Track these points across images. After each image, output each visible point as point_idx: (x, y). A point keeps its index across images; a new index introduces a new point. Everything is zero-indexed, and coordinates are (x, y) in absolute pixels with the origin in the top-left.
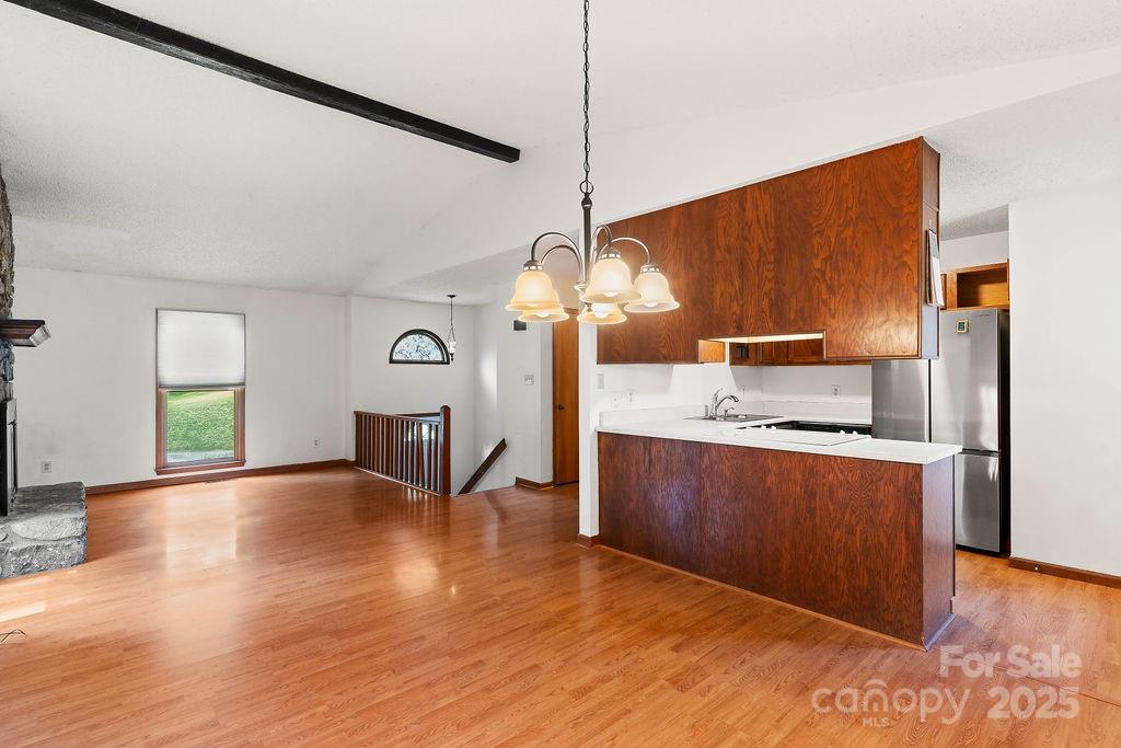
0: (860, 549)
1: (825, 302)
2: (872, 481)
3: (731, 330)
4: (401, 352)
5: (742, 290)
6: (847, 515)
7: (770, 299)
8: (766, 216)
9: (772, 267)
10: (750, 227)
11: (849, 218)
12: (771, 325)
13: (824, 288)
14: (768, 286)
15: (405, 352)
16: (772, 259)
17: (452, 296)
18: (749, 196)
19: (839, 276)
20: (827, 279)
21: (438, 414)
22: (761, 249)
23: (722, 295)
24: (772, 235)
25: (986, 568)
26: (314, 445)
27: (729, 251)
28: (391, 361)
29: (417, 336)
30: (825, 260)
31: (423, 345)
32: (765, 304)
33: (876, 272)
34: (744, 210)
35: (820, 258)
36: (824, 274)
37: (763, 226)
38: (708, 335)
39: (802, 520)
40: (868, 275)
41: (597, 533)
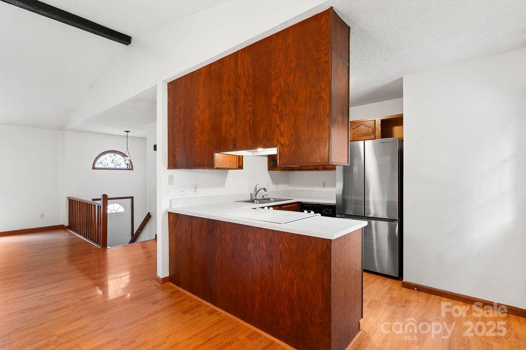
0: (296, 297)
1: (278, 126)
2: (303, 250)
3: (231, 147)
4: (101, 163)
5: (236, 120)
6: (290, 272)
7: (250, 126)
8: (248, 70)
9: (251, 104)
10: (240, 78)
11: (291, 68)
12: (250, 142)
13: (277, 116)
14: (250, 116)
15: (103, 163)
16: (250, 98)
17: (128, 132)
18: (239, 57)
19: (286, 108)
20: (279, 110)
21: (100, 199)
22: (245, 93)
23: (226, 123)
24: (251, 83)
25: (390, 289)
26: (40, 217)
27: (229, 94)
28: (94, 168)
29: (112, 155)
30: (278, 97)
31: (116, 159)
32: (247, 128)
33: (306, 104)
34: (237, 66)
35: (276, 96)
36: (278, 107)
37: (247, 76)
38: (220, 150)
39: (266, 274)
40: (301, 107)
41: (168, 275)
